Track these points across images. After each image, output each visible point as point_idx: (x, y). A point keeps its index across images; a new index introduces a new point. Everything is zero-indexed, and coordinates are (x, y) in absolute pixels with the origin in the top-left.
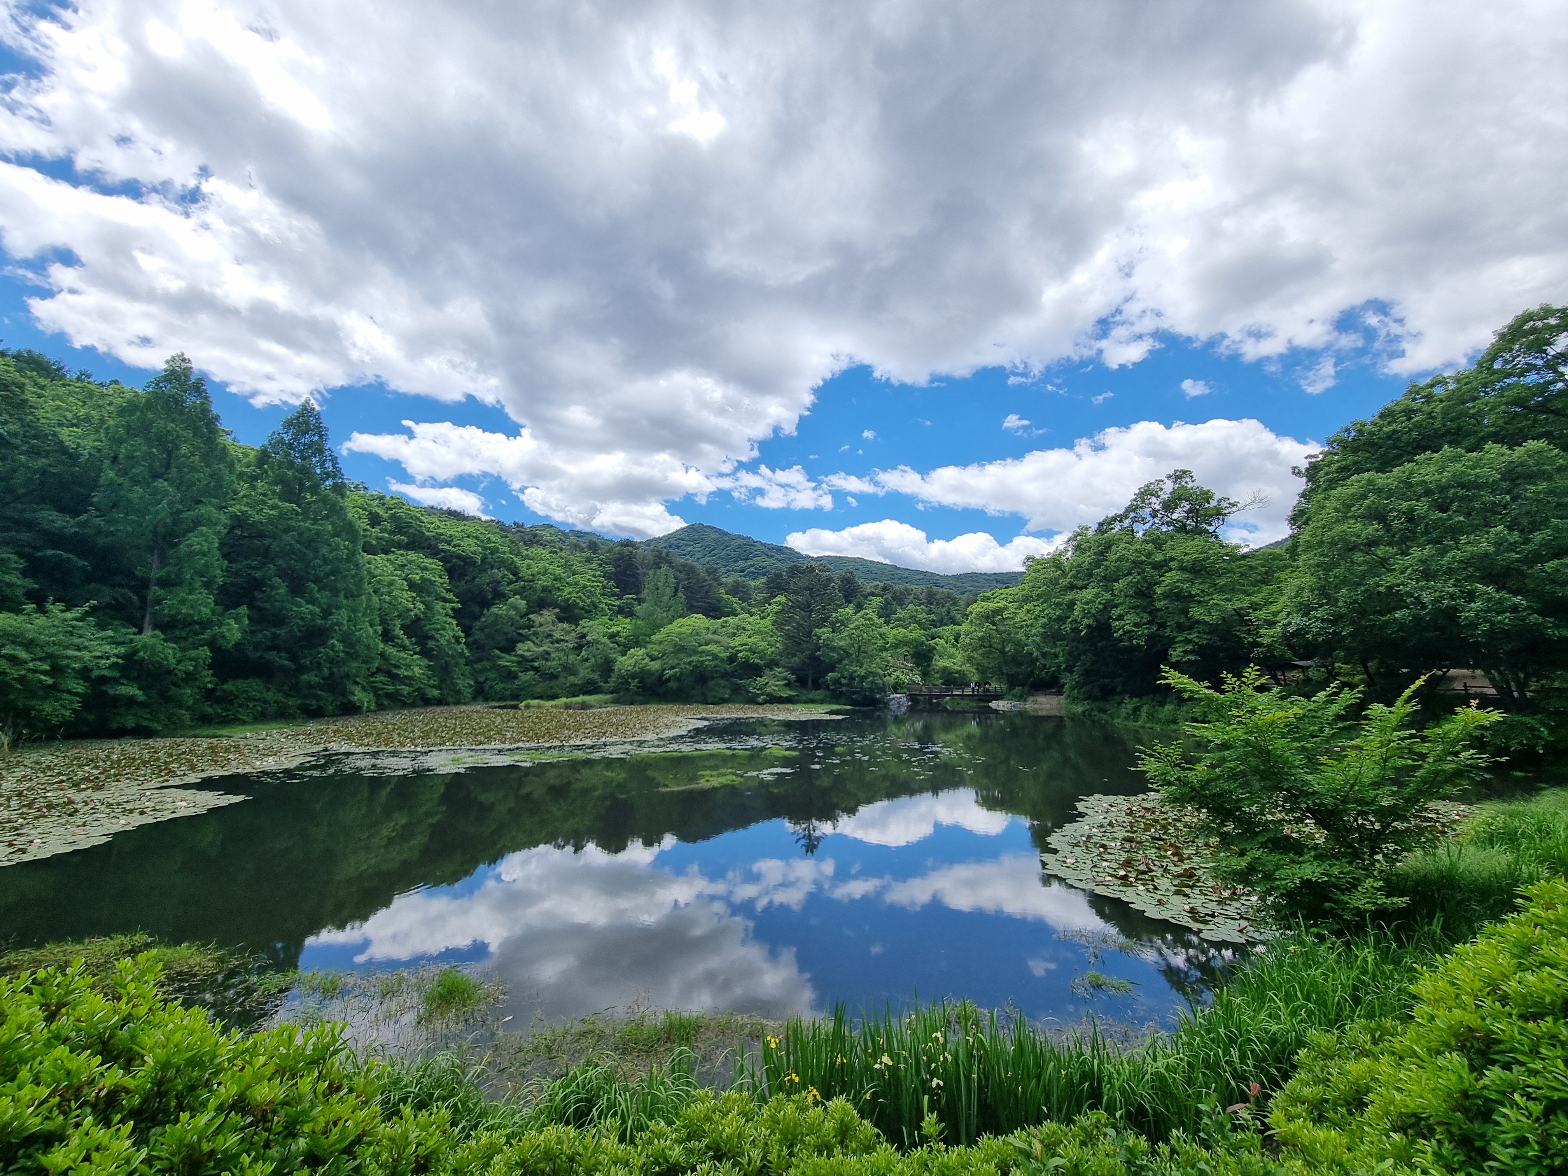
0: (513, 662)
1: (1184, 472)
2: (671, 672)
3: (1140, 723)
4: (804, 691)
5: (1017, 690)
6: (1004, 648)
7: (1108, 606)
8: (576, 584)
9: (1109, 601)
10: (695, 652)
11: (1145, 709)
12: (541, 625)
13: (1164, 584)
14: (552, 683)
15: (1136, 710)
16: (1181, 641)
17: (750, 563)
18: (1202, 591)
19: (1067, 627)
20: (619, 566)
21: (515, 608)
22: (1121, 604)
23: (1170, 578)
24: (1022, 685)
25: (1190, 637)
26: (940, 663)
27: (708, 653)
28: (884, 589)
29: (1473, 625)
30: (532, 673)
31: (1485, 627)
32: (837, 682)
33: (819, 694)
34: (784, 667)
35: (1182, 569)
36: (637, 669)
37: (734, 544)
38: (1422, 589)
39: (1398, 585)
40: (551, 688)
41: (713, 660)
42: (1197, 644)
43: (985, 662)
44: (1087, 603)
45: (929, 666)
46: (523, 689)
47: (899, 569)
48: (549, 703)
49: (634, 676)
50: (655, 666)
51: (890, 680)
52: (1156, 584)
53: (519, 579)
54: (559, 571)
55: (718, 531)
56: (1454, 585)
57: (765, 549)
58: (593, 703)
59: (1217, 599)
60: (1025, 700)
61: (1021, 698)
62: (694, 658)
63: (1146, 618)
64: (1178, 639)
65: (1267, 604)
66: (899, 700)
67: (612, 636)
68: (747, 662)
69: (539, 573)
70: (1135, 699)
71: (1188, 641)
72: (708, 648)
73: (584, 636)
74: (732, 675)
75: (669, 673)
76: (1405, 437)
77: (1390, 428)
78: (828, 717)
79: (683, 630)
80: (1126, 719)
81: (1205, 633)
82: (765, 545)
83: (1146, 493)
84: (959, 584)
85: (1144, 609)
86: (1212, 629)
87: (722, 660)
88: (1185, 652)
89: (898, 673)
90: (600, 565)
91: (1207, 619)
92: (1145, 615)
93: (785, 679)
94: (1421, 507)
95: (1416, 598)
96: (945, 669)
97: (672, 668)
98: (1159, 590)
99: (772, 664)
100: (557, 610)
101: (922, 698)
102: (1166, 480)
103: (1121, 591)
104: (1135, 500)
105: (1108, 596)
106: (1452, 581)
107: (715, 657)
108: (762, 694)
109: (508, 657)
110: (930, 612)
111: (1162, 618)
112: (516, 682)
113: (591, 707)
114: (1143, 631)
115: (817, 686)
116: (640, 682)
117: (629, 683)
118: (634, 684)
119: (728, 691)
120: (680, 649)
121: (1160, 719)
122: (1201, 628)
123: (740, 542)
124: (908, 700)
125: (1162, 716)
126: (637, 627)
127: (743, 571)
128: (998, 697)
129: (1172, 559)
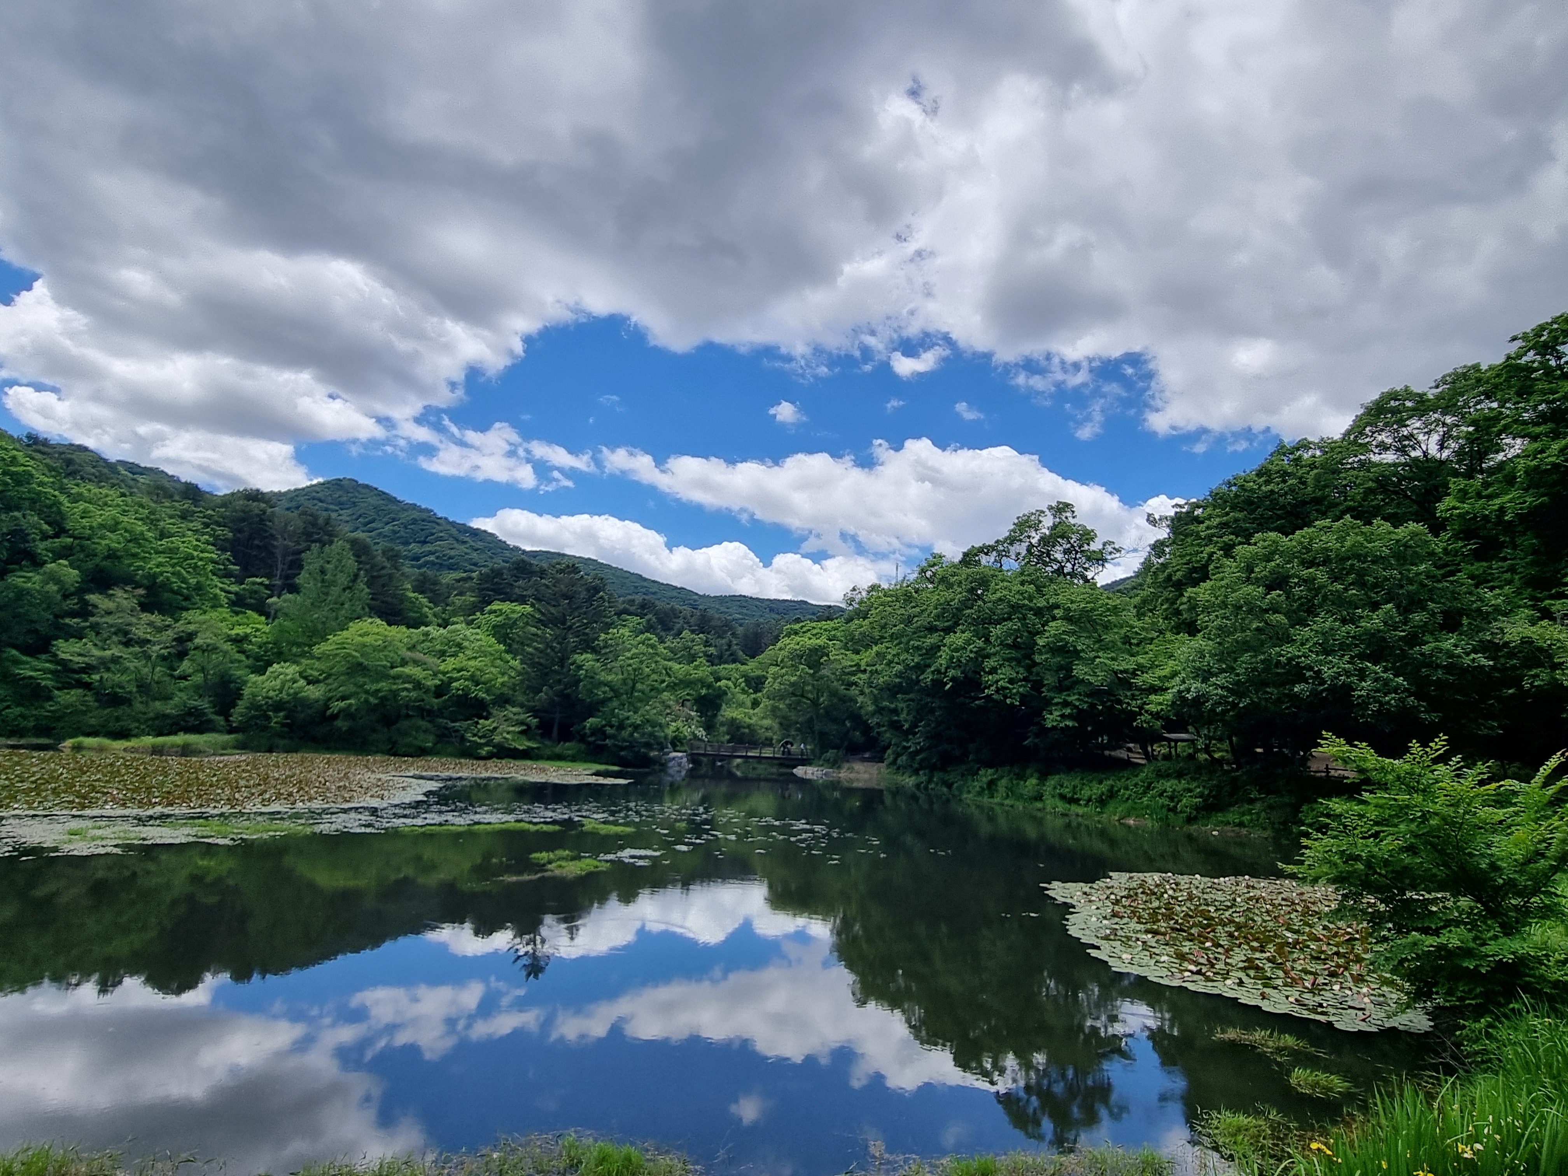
0: (45, 671)
1: (1067, 505)
2: (342, 704)
3: (997, 800)
4: (548, 743)
5: (831, 754)
6: (818, 699)
7: (982, 655)
8: (171, 551)
9: (981, 649)
10: (387, 677)
11: (1004, 782)
12: (109, 613)
13: (1047, 634)
14: (119, 712)
15: (992, 784)
16: (1057, 704)
17: (427, 548)
18: (1088, 646)
19: (928, 677)
20: (240, 531)
21: (58, 581)
22: (994, 654)
23: (1055, 627)
24: (838, 748)
25: (1070, 699)
26: (728, 713)
27: (408, 679)
28: (643, 606)
29: (1364, 705)
30: (80, 691)
31: (1374, 707)
32: (599, 732)
33: (569, 747)
34: (522, 706)
35: (1068, 619)
36: (284, 695)
37: (405, 517)
38: (1321, 663)
39: (1300, 657)
40: (118, 719)
41: (414, 689)
42: (1076, 707)
43: (793, 716)
44: (956, 650)
45: (715, 715)
46: (58, 719)
47: (646, 580)
48: (119, 745)
49: (278, 706)
50: (314, 692)
51: (670, 731)
52: (1038, 633)
53: (60, 531)
54: (140, 527)
55: (382, 494)
56: (1349, 663)
57: (454, 531)
58: (201, 747)
59: (1103, 658)
60: (839, 767)
61: (835, 764)
62: (383, 685)
63: (1022, 673)
64: (1056, 700)
65: (1153, 666)
66: (678, 758)
67: (238, 641)
68: (466, 695)
69: (102, 526)
70: (990, 771)
71: (1066, 704)
72: (407, 670)
73: (191, 636)
74: (440, 713)
75: (337, 706)
76: (1281, 499)
77: (1269, 488)
78: (593, 780)
79: (367, 639)
80: (980, 793)
81: (1088, 696)
82: (453, 524)
83: (1025, 524)
84: (723, 609)
85: (1019, 662)
86: (1096, 693)
87: (427, 691)
88: (1063, 716)
89: (679, 724)
90: (207, 525)
91: (1092, 679)
92: (1021, 670)
93: (522, 723)
94: (1321, 575)
95: (1315, 672)
96: (733, 720)
97: (343, 698)
98: (1041, 642)
99: (503, 701)
100: (141, 591)
101: (705, 759)
102: (1047, 512)
103: (998, 637)
104: (1014, 531)
105: (980, 643)
106: (1347, 658)
107: (418, 685)
108: (486, 744)
109: (35, 663)
110: (707, 644)
111: (1038, 674)
112: (47, 705)
113: (197, 752)
114: (1020, 689)
115: (565, 735)
116: (286, 717)
117: (269, 718)
118: (276, 719)
119: (431, 738)
120: (357, 669)
121: (1022, 796)
122: (1082, 688)
123: (416, 515)
124: (689, 762)
125: (1025, 792)
126: (282, 630)
127: (416, 559)
128: (805, 762)
129: (1057, 607)
